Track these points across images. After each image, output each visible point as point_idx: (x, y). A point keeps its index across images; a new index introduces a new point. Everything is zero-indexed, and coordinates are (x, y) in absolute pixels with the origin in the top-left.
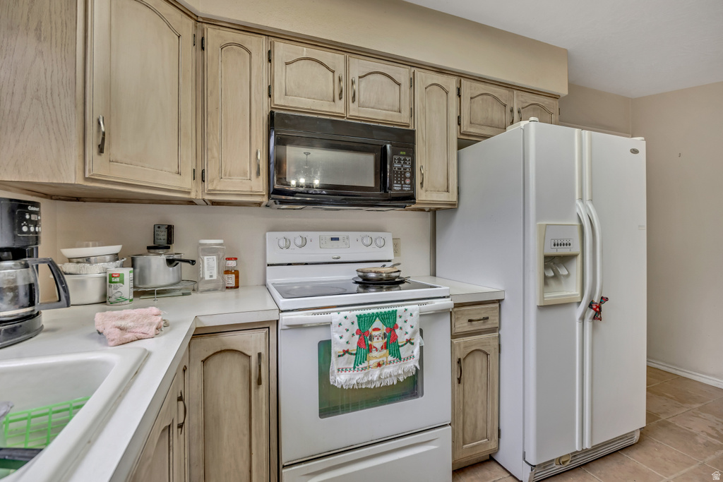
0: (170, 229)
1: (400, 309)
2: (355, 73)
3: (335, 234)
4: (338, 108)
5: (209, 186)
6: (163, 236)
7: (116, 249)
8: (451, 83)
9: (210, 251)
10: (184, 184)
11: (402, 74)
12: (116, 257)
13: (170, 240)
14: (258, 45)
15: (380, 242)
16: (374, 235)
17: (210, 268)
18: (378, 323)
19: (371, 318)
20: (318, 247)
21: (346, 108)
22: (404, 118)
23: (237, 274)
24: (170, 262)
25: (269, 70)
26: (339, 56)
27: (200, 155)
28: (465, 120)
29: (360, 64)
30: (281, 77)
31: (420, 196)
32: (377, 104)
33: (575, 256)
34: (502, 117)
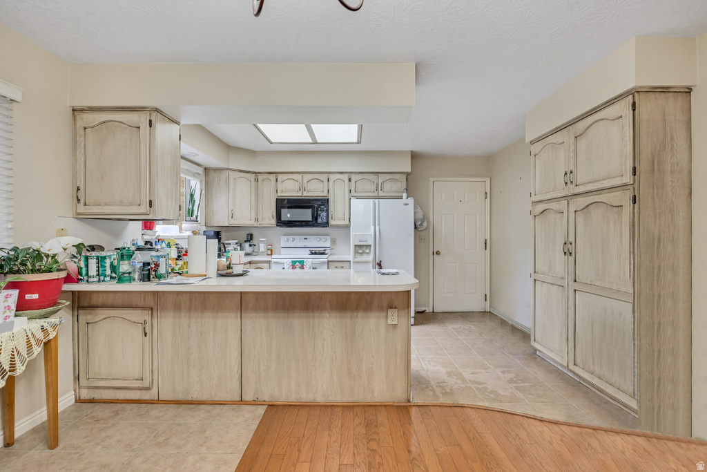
0: (251, 235)
1: (305, 260)
2: (305, 181)
3: (306, 237)
4: (300, 194)
5: (259, 223)
6: (249, 237)
7: (237, 241)
8: (346, 177)
9: (262, 241)
10: (253, 223)
11: (324, 178)
12: (236, 243)
13: (251, 239)
14: (273, 177)
15: (324, 240)
16: (322, 237)
17: (262, 247)
18: (298, 263)
19: (295, 262)
20: (299, 242)
21: (302, 194)
22: (325, 194)
23: (271, 250)
24: (250, 245)
25: (276, 185)
26: (300, 176)
27: (257, 213)
28: (353, 191)
29: (307, 177)
30: (280, 186)
31: (332, 222)
32: (314, 190)
33: (370, 246)
34: (372, 187)
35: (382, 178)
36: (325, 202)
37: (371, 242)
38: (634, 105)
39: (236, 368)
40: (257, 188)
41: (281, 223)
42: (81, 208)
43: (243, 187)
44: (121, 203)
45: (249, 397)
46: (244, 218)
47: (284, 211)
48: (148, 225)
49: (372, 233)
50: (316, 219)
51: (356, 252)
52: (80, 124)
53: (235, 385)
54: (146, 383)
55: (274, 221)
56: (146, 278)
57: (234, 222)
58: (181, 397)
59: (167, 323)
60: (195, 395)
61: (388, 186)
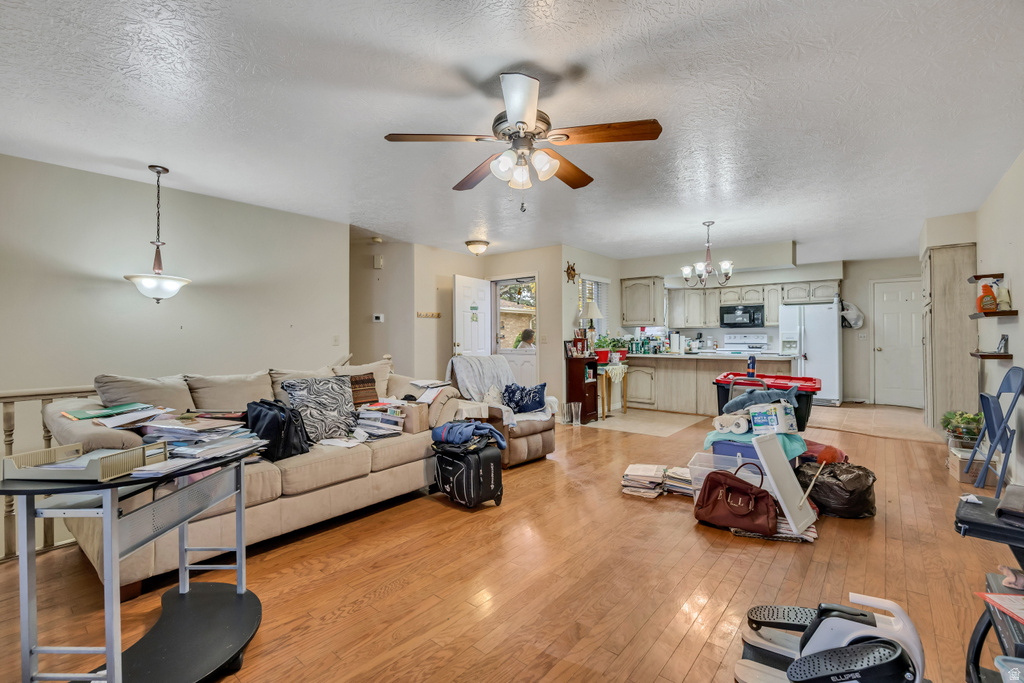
0: (701, 334)
2: (743, 292)
3: (745, 335)
4: (739, 303)
5: (707, 325)
6: (699, 336)
7: (690, 338)
8: (778, 287)
9: (709, 339)
10: (702, 325)
11: (760, 289)
13: (701, 337)
14: (717, 291)
15: (760, 337)
16: (759, 335)
17: (709, 343)
20: (739, 338)
21: (741, 302)
22: (761, 301)
23: (717, 345)
24: (701, 342)
25: (720, 297)
26: (739, 289)
27: (705, 318)
28: (786, 298)
29: (745, 290)
30: (723, 298)
31: (766, 323)
32: (752, 299)
33: (795, 342)
34: (804, 294)
35: (813, 286)
36: (760, 308)
37: (797, 339)
38: (930, 257)
39: (694, 398)
40: (705, 299)
41: (723, 324)
42: (625, 323)
43: (695, 300)
44: (641, 320)
45: (701, 412)
46: (696, 322)
47: (725, 316)
48: (643, 329)
49: (798, 331)
50: (753, 321)
51: (784, 346)
52: (624, 286)
53: (694, 406)
54: (652, 401)
55: (718, 324)
56: (655, 352)
57: (688, 325)
58: (668, 409)
59: (661, 374)
60: (674, 409)
61: (819, 293)
